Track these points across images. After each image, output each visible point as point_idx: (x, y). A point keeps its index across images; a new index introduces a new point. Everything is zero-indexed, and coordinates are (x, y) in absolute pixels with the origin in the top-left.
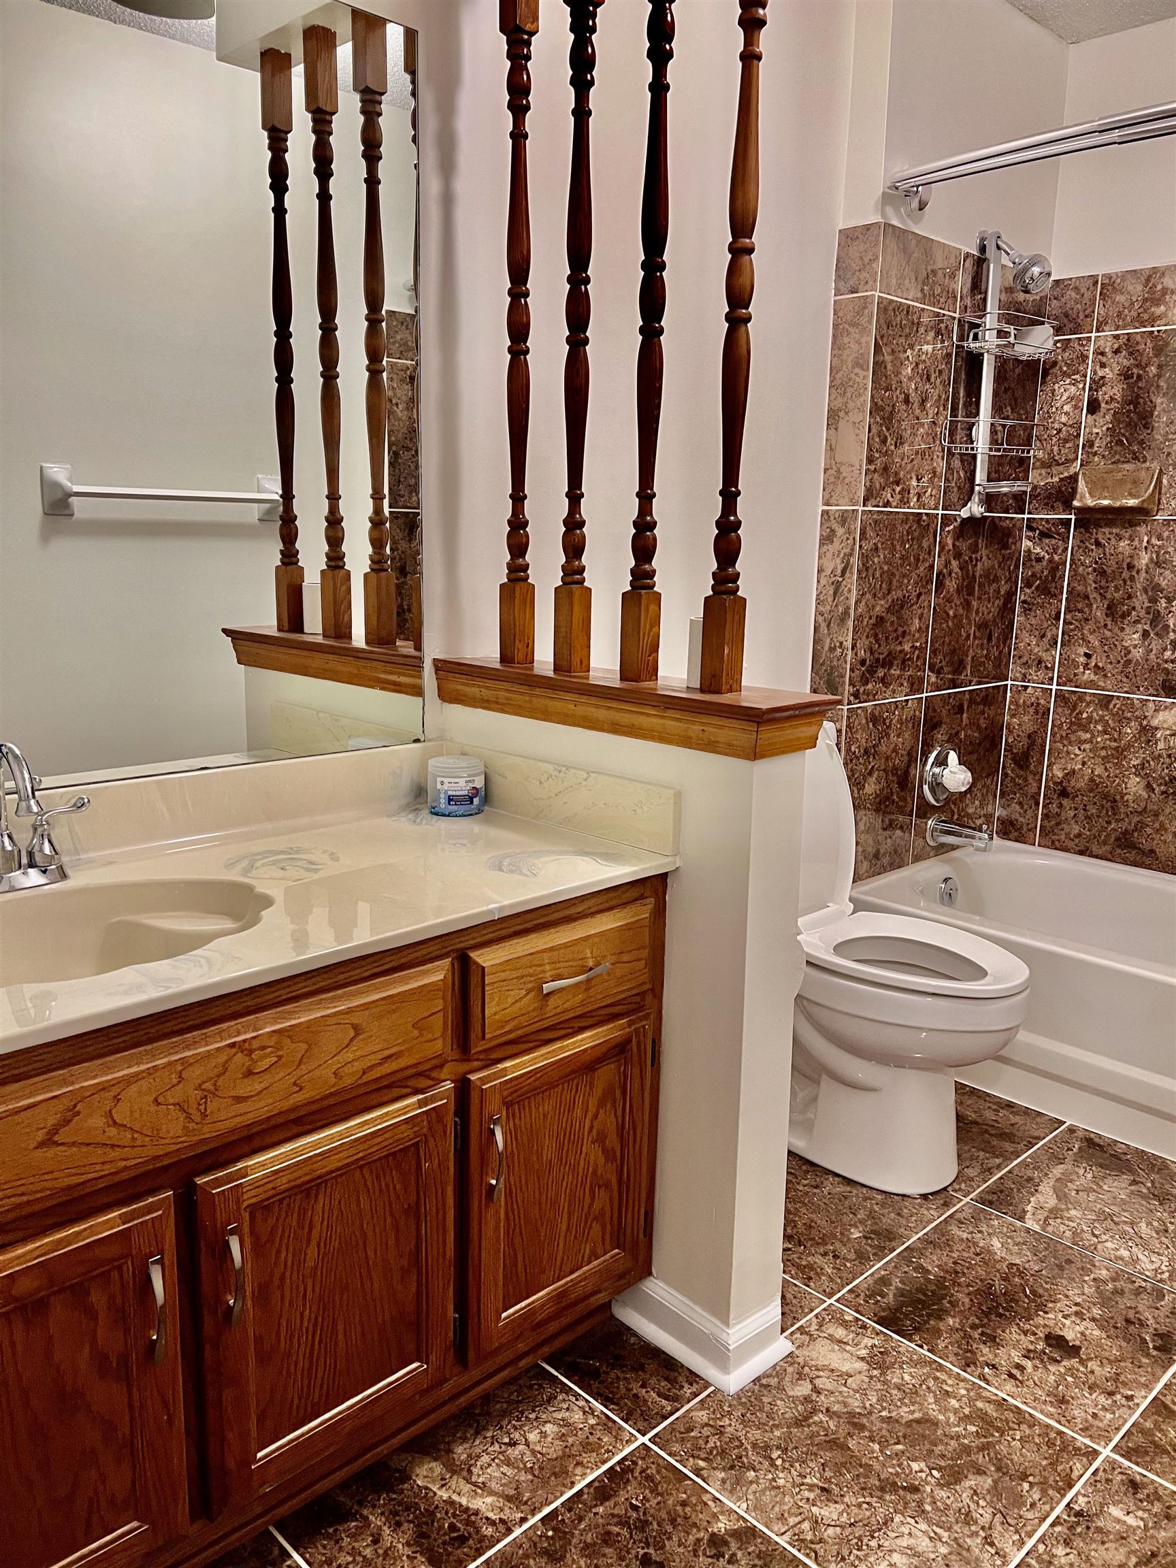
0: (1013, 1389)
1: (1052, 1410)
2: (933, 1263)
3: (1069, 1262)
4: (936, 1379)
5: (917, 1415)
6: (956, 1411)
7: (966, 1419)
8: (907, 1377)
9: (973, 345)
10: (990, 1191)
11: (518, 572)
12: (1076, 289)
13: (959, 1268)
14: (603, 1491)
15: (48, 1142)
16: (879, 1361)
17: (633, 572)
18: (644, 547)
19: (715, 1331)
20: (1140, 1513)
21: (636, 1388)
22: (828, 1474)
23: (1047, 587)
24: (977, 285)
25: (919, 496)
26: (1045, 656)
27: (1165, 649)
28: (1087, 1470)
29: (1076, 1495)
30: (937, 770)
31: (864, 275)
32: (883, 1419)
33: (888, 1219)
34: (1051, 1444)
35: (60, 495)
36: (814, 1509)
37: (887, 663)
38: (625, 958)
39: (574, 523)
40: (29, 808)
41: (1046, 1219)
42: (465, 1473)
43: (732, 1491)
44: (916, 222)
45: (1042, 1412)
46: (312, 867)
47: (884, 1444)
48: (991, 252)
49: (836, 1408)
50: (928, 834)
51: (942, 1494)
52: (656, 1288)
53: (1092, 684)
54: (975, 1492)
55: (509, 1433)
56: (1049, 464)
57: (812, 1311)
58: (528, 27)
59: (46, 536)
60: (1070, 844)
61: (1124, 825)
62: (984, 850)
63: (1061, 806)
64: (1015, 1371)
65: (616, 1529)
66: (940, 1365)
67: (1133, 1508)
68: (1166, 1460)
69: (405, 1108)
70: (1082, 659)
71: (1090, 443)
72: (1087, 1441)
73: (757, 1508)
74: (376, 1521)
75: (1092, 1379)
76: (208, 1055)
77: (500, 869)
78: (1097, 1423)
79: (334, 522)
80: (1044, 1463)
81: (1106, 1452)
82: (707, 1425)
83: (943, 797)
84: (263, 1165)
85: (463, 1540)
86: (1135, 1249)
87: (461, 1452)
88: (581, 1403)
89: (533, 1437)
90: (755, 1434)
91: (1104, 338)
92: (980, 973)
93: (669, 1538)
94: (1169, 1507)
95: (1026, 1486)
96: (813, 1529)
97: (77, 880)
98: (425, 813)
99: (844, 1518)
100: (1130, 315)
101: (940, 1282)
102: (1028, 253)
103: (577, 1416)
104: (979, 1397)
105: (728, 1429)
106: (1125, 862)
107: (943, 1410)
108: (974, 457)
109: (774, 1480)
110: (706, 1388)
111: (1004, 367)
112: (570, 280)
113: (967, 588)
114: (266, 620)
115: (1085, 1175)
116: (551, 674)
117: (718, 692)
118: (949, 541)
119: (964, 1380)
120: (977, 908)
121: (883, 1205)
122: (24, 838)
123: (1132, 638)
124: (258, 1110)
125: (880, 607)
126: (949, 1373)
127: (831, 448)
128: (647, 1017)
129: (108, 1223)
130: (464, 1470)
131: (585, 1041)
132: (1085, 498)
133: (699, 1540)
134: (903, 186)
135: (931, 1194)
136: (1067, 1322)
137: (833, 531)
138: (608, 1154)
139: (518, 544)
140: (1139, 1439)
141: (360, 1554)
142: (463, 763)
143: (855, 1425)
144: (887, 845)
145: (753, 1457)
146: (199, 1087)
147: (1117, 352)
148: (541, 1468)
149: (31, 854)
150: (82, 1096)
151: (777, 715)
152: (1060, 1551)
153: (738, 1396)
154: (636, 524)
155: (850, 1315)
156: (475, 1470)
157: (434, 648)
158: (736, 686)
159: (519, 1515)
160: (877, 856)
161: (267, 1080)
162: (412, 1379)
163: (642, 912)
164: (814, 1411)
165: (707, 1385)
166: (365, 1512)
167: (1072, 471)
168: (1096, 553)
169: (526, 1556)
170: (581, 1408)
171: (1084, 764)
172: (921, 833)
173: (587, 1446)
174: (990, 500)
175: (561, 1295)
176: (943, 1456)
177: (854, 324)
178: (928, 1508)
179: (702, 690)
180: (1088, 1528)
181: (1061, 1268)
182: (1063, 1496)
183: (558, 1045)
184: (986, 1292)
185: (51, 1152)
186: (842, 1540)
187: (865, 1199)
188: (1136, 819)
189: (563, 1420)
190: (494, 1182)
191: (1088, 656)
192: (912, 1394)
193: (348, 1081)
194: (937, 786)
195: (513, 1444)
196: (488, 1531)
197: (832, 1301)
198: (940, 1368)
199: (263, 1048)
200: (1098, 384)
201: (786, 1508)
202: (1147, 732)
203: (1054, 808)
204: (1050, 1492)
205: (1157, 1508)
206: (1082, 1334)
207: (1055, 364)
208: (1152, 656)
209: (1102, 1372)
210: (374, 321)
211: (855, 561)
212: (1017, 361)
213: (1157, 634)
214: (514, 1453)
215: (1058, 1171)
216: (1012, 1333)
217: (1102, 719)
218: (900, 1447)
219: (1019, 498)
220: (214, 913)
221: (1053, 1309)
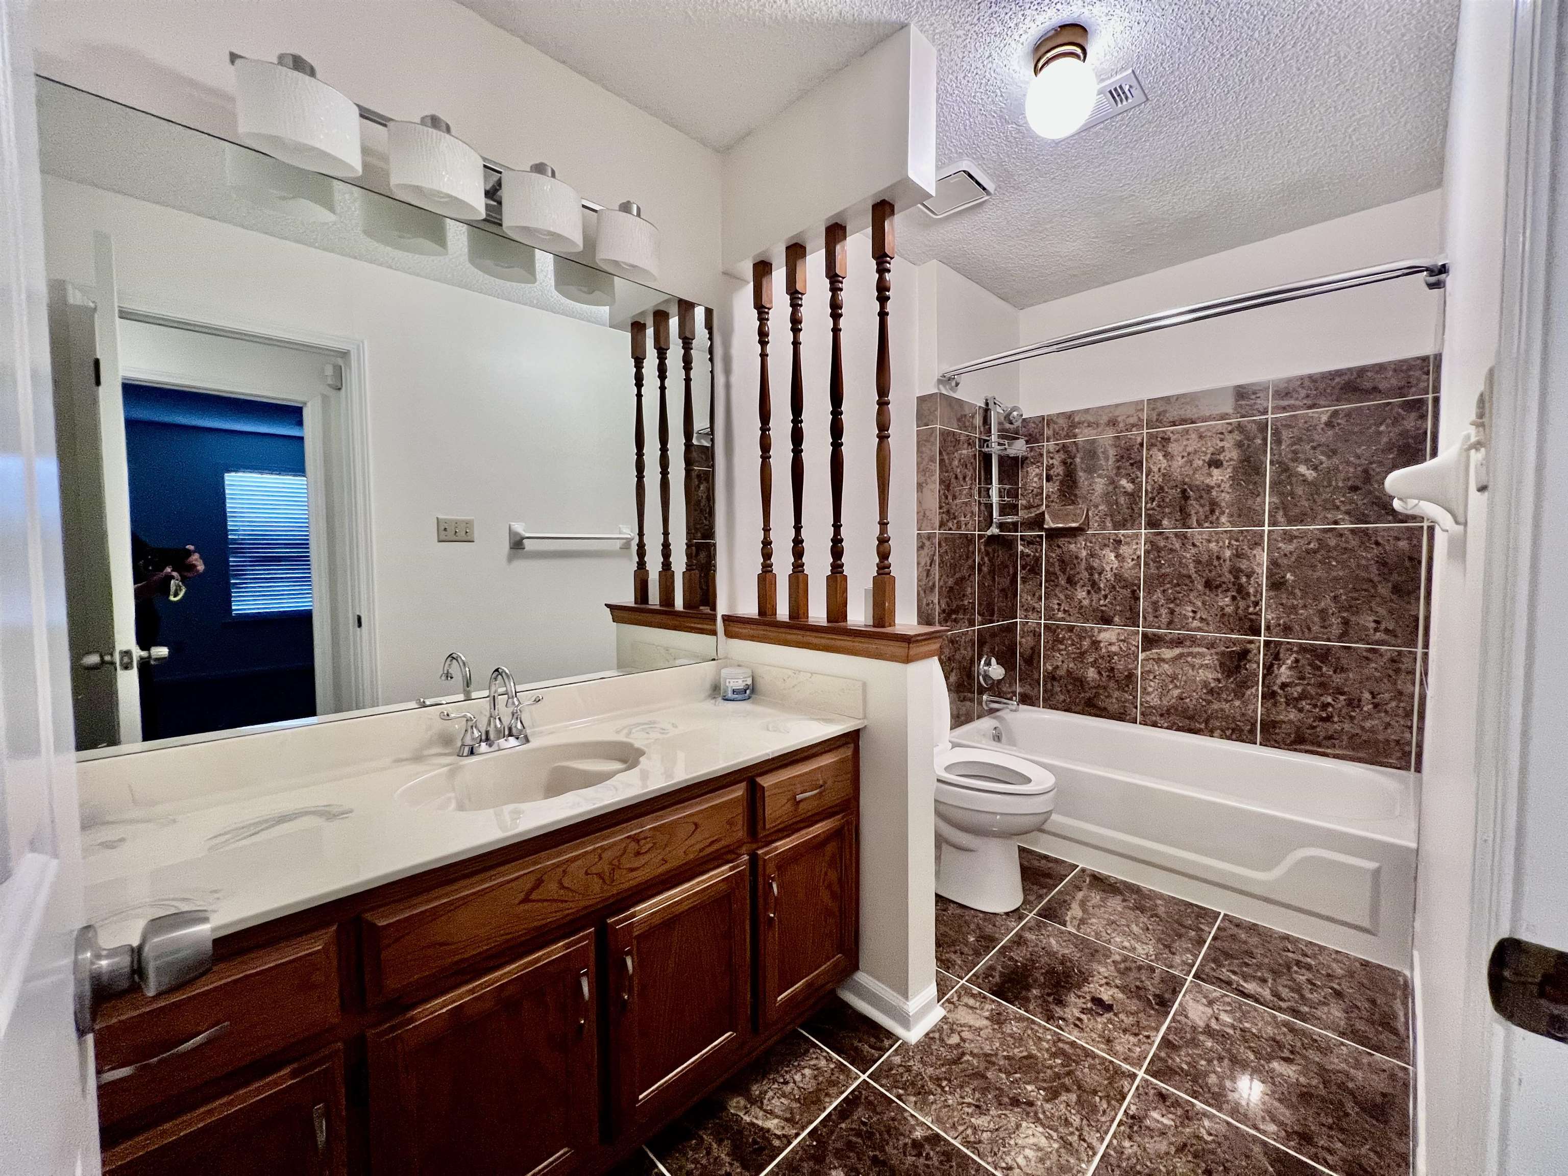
0: (1078, 1034)
1: (1104, 1046)
2: (1019, 955)
3: (1097, 951)
4: (1032, 1029)
5: (1025, 1054)
6: (1047, 1050)
7: (1054, 1055)
8: (1015, 1029)
9: (985, 449)
10: (1043, 909)
11: (767, 567)
12: (1034, 422)
13: (1034, 958)
14: (844, 1111)
15: (526, 900)
16: (998, 1019)
17: (832, 565)
18: (837, 551)
19: (901, 1004)
20: (1170, 1116)
21: (856, 1043)
22: (977, 1095)
23: (1033, 568)
24: (986, 420)
25: (966, 525)
26: (1036, 605)
27: (1100, 599)
28: (1132, 1086)
29: (1129, 1105)
30: (986, 668)
31: (931, 417)
32: (1006, 1058)
33: (989, 929)
34: (1107, 1070)
35: (518, 538)
36: (973, 1120)
37: (955, 611)
38: (839, 779)
39: (798, 542)
40: (513, 703)
41: (1079, 925)
42: (759, 1104)
43: (921, 1110)
44: (955, 392)
45: (1098, 1048)
46: (663, 731)
47: (1008, 1074)
48: (991, 406)
49: (975, 1051)
50: (984, 704)
51: (1048, 1106)
52: (862, 977)
53: (1063, 619)
54: (1068, 1105)
55: (783, 1076)
56: (1028, 507)
57: (953, 988)
58: (768, 306)
59: (510, 559)
60: (1060, 706)
61: (1088, 695)
62: (1015, 711)
63: (1053, 685)
64: (1077, 1022)
65: (854, 1139)
66: (1033, 1020)
67: (1164, 1112)
68: (1177, 1078)
69: (723, 872)
70: (1056, 607)
71: (1048, 496)
72: (1128, 1067)
73: (938, 1121)
74: (707, 1138)
75: (1124, 1026)
76: (615, 844)
77: (768, 730)
78: (1131, 1054)
79: (666, 547)
80: (1106, 1082)
81: (1141, 1074)
82: (901, 1065)
83: (990, 682)
84: (645, 910)
85: (762, 1149)
86: (1132, 942)
87: (756, 1090)
88: (824, 1054)
89: (798, 1077)
90: (930, 1071)
91: (1049, 445)
92: (1028, 780)
93: (888, 1144)
94: (1187, 1111)
95: (1097, 1099)
96: (974, 1134)
97: (534, 743)
98: (720, 700)
99: (992, 1125)
100: (1063, 433)
101: (1024, 966)
102: (1010, 406)
103: (823, 1063)
104: (1060, 1040)
105: (915, 1068)
106: (1090, 714)
107: (1040, 1050)
108: (991, 505)
109: (946, 1100)
110: (897, 1041)
111: (1002, 460)
112: (792, 421)
113: (992, 572)
114: (628, 598)
115: (1096, 897)
116: (788, 620)
117: (883, 627)
118: (982, 547)
119: (1049, 1029)
120: (1012, 743)
121: (985, 920)
122: (507, 720)
123: (1081, 594)
124: (642, 876)
125: (951, 582)
126: (1039, 1025)
127: (920, 502)
128: (852, 814)
129: (557, 950)
130: (757, 1102)
131: (818, 829)
132: (1049, 523)
133: (906, 1144)
134: (948, 375)
135: (1012, 912)
136: (1102, 989)
137: (924, 544)
138: (833, 896)
139: (767, 554)
140: (1159, 1064)
141: (698, 1162)
142: (739, 670)
143: (989, 1062)
144: (963, 710)
145: (931, 1086)
146: (611, 863)
147: (1058, 451)
148: (805, 1099)
149: (510, 729)
150: (544, 871)
151: (919, 638)
152: (1127, 1144)
153: (917, 1045)
154: (832, 540)
155: (976, 990)
156: (765, 1102)
157: (722, 609)
158: (892, 624)
159: (795, 1131)
160: (958, 717)
161: (647, 857)
162: (729, 1041)
163: (848, 752)
164: (963, 1054)
165: (898, 1039)
166: (701, 1133)
167: (1041, 511)
168: (1058, 551)
169: (801, 1160)
170: (825, 1057)
171: (1063, 662)
172: (980, 703)
173: (833, 1083)
174: (1001, 526)
175: (809, 985)
176: (1045, 1081)
177: (926, 441)
178: (1041, 1116)
179: (874, 626)
180: (1140, 1127)
181: (1093, 955)
182: (1121, 1105)
183: (804, 832)
184: (1051, 972)
185: (527, 906)
186: (992, 1141)
187: (974, 917)
188: (1094, 691)
189: (814, 1065)
190: (772, 915)
191: (1059, 604)
192: (1019, 1040)
193: (692, 856)
194: (986, 677)
195: (786, 1083)
196: (776, 1143)
197: (964, 981)
198: (1033, 1022)
199: (645, 838)
200: (1050, 467)
201: (956, 1119)
202: (1096, 644)
203: (1049, 686)
204: (1113, 1102)
205: (1179, 1112)
206: (1112, 996)
207: (1027, 458)
208: (1094, 603)
209: (1129, 1021)
210: (688, 445)
211: (937, 558)
212: (1008, 456)
213: (1095, 592)
214: (788, 1089)
215: (1080, 895)
216: (1072, 998)
217: (1070, 638)
218: (1018, 1076)
219: (1015, 524)
220: (612, 759)
221: (1092, 981)
